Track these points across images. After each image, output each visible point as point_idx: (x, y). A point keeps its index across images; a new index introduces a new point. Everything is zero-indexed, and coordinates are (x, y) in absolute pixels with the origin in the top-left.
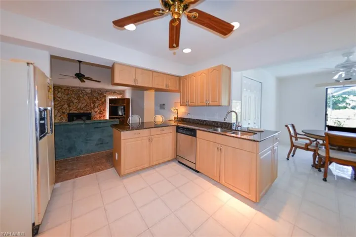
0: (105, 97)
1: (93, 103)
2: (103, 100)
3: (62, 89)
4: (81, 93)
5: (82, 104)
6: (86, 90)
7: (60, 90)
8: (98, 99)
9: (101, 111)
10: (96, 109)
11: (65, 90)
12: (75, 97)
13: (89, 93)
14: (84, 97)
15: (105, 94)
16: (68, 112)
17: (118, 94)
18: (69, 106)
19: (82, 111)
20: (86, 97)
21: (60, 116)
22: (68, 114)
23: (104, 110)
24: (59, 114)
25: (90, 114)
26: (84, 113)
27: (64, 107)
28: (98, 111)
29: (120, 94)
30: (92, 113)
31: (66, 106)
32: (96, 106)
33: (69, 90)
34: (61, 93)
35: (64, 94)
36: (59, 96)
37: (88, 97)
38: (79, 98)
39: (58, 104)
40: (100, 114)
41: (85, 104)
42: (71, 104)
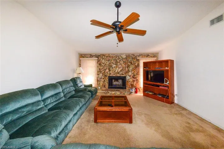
0: (138, 60)
1: (128, 68)
2: (136, 64)
3: (105, 56)
4: (118, 59)
5: (119, 68)
6: (121, 55)
7: (104, 57)
8: (131, 63)
9: (134, 76)
10: (130, 74)
11: (107, 57)
12: (114, 63)
13: (124, 58)
14: (121, 62)
15: (138, 58)
16: (109, 75)
17: (151, 57)
18: (110, 71)
19: (119, 75)
20: (122, 62)
21: (103, 79)
22: (109, 77)
23: (138, 73)
24: (103, 77)
25: (125, 77)
26: (120, 77)
27: (106, 71)
28: (132, 75)
29: (154, 57)
30: (127, 77)
31: (107, 70)
32: (130, 70)
33: (109, 56)
34: (105, 60)
35: (106, 60)
36: (103, 62)
37: (124, 62)
38: (116, 63)
39: (102, 69)
40: (134, 78)
41: (121, 68)
42: (111, 69)
